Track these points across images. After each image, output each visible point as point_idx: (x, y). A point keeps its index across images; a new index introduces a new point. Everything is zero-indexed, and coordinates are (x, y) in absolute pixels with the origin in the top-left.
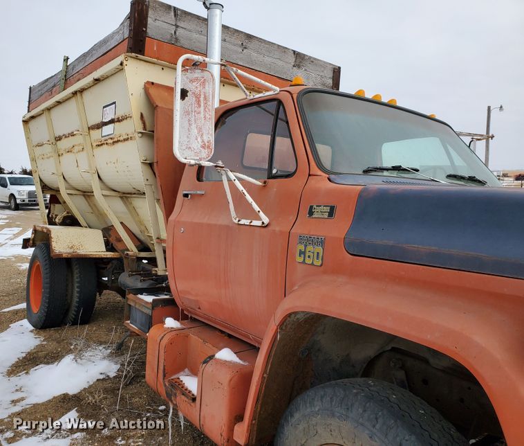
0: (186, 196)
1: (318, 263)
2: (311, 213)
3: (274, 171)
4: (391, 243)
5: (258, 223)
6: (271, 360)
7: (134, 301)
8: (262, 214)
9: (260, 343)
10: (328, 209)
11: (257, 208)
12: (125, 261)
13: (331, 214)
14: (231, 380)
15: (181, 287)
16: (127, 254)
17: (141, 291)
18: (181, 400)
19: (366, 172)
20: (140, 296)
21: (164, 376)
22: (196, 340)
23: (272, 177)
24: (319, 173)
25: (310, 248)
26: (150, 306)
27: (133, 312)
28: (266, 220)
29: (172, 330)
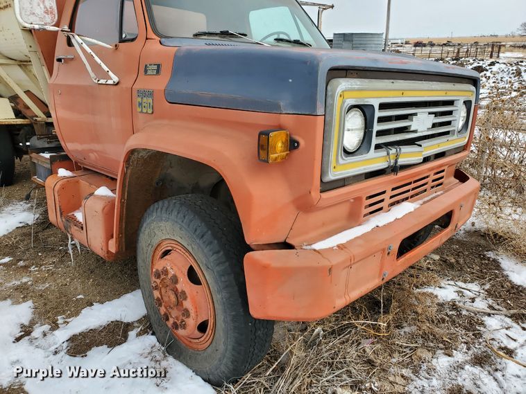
0: (59, 60)
1: (150, 111)
2: (146, 71)
3: (124, 36)
4: (190, 92)
5: (110, 82)
6: (127, 189)
7: (36, 159)
8: (111, 73)
9: (117, 176)
10: (155, 67)
11: (106, 69)
12: (35, 127)
13: (158, 71)
14: (104, 209)
15: (70, 147)
16: (36, 120)
17: (44, 150)
18: (74, 229)
19: (196, 35)
20: (42, 154)
21: (61, 214)
22: (84, 183)
23: (122, 41)
24: (155, 37)
25: (145, 100)
26: (49, 161)
27: (38, 168)
28: (116, 79)
29: (65, 177)
